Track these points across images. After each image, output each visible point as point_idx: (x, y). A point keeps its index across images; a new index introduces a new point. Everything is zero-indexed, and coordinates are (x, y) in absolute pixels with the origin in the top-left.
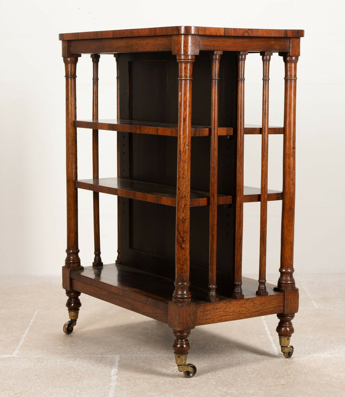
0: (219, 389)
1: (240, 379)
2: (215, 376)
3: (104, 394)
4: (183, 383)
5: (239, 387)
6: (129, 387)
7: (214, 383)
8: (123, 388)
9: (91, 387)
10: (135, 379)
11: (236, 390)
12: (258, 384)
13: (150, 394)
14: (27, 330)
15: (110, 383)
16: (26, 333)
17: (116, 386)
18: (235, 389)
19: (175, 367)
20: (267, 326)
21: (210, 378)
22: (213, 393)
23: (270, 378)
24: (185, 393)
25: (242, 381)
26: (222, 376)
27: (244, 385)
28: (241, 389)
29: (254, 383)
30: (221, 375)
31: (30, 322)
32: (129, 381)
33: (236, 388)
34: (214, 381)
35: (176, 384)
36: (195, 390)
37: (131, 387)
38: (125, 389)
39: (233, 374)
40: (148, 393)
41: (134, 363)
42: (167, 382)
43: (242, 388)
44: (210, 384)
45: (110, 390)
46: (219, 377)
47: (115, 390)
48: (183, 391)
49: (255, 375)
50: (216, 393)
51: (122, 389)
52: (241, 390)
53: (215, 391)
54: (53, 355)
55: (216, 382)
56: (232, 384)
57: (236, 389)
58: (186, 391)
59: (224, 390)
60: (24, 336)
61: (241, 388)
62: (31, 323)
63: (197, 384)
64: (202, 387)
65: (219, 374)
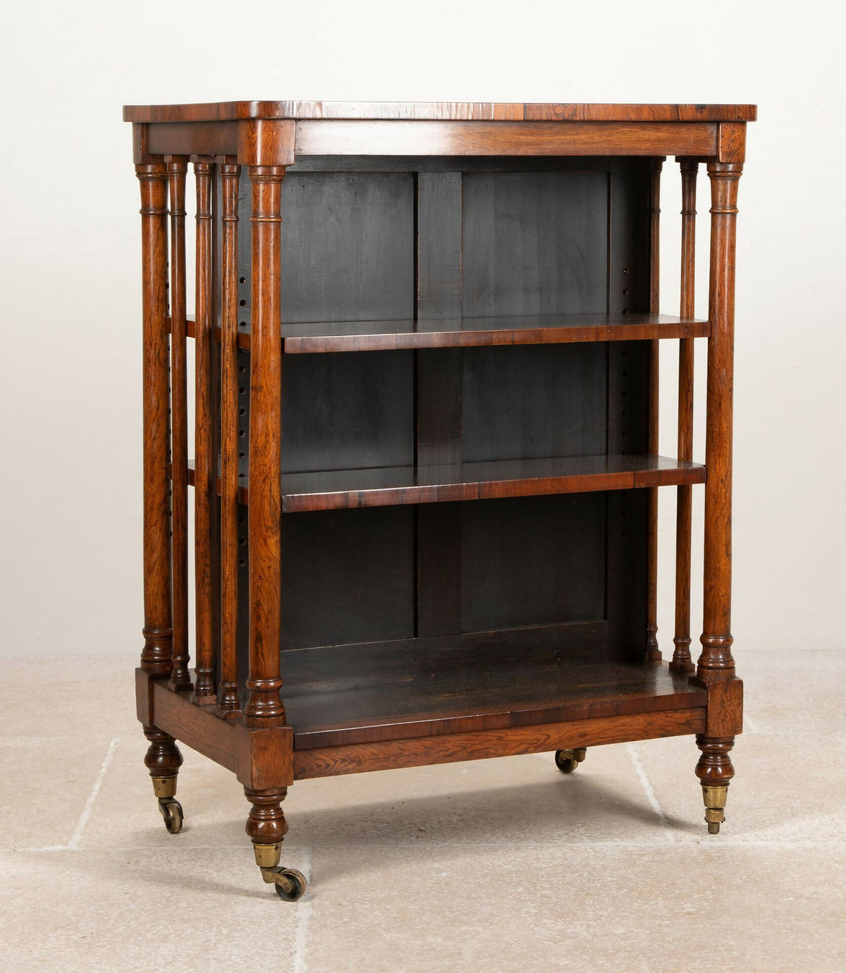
0: (545, 924)
1: (591, 902)
2: (534, 894)
3: (285, 937)
4: (464, 912)
5: (589, 921)
6: (340, 920)
7: (534, 911)
8: (328, 923)
9: (255, 920)
10: (353, 901)
11: (585, 926)
12: (633, 911)
13: (389, 936)
14: (97, 787)
15: (296, 911)
16: (95, 793)
17: (312, 918)
18: (581, 925)
19: (442, 872)
20: (646, 775)
21: (522, 899)
22: (533, 935)
23: (661, 898)
24: (469, 935)
25: (598, 907)
26: (550, 894)
27: (602, 916)
28: (595, 924)
29: (624, 911)
30: (547, 892)
31: (101, 768)
32: (339, 907)
33: (585, 922)
34: (532, 905)
35: (447, 913)
36: (491, 927)
37: (346, 919)
38: (333, 926)
39: (575, 889)
40: (385, 935)
41: (347, 864)
42: (427, 908)
43: (598, 921)
44: (526, 913)
45: (297, 927)
46: (544, 896)
47: (309, 928)
48: (464, 928)
49: (627, 891)
50: (540, 934)
51: (325, 926)
52: (595, 926)
53: (536, 929)
54: (162, 846)
55: (537, 908)
56: (574, 913)
57: (583, 924)
58: (471, 929)
59: (558, 928)
60: (91, 800)
61: (595, 921)
62: (104, 770)
63: (494, 912)
64: (507, 920)
65: (544, 890)
